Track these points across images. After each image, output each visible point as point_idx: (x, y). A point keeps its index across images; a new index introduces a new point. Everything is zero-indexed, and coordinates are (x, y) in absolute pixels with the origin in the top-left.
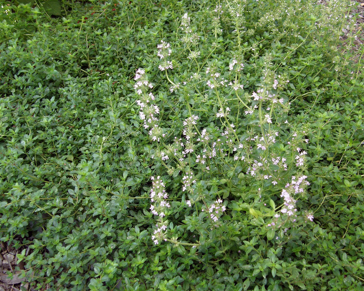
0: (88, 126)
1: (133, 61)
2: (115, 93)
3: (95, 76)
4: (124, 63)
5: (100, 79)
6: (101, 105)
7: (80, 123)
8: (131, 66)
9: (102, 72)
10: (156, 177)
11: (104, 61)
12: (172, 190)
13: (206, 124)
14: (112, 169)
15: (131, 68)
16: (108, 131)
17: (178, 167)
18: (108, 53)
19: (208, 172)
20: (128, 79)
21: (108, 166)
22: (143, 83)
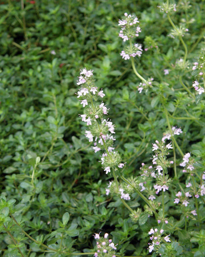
0: (19, 135)
1: (91, 31)
2: (63, 81)
3: (34, 54)
4: (79, 35)
5: (41, 59)
6: (41, 100)
7: (8, 128)
8: (88, 39)
9: (44, 47)
10: (102, 236)
11: (48, 30)
12: (139, 242)
13: (198, 137)
14: (50, 204)
15: (89, 42)
16: (48, 145)
17: (147, 210)
18: (54, 17)
19: (195, 219)
20: (83, 60)
21: (43, 201)
22: (89, 91)
